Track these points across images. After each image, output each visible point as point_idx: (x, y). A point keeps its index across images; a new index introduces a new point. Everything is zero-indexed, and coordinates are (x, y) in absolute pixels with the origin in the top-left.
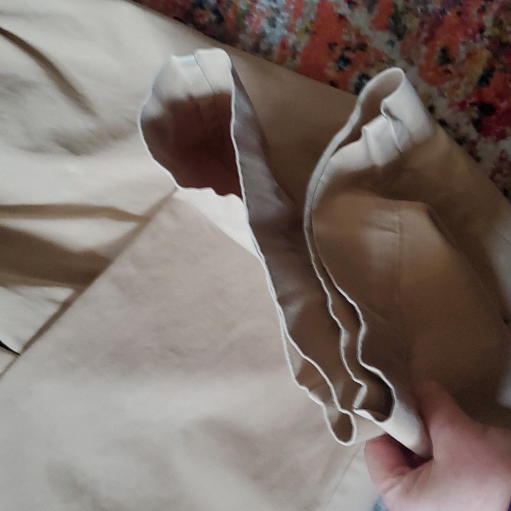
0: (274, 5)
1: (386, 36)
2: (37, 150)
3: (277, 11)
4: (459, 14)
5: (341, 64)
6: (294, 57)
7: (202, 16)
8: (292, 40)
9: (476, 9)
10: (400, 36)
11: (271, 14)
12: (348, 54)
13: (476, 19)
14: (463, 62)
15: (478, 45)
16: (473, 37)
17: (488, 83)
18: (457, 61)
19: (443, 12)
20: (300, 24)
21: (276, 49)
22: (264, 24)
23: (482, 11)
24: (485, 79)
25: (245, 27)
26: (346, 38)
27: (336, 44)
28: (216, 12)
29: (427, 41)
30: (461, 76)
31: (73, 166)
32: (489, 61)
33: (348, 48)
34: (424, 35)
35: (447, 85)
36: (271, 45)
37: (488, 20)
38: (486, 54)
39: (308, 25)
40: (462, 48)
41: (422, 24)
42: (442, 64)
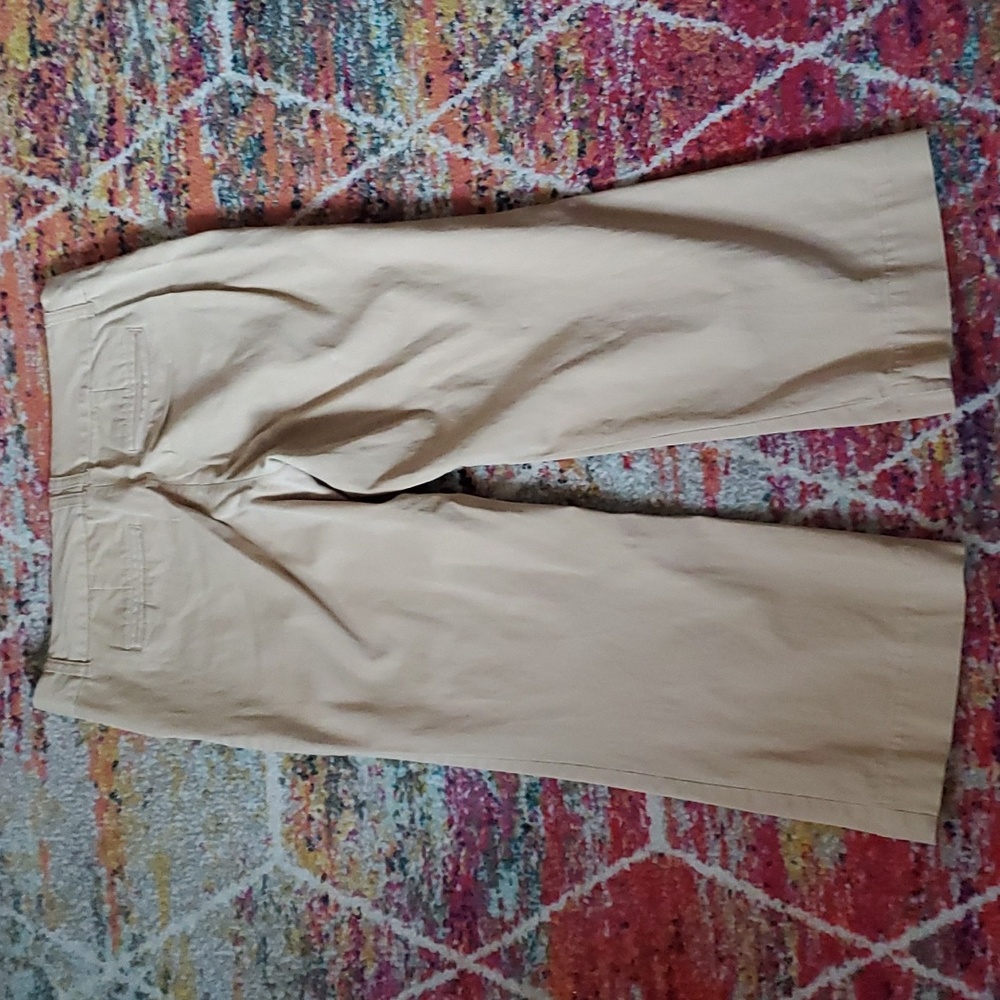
0: (418, 175)
1: (502, 156)
2: (307, 357)
3: (421, 178)
4: (543, 114)
5: (480, 193)
6: (447, 205)
7: (373, 209)
8: (440, 192)
9: (554, 104)
10: (512, 152)
11: (418, 183)
12: (482, 183)
13: (557, 112)
14: (562, 147)
15: (566, 130)
16: (560, 125)
17: (584, 153)
18: (557, 148)
19: (532, 119)
20: (440, 179)
21: (432, 205)
22: (418, 193)
23: (559, 103)
24: (581, 152)
25: (404, 201)
26: (475, 173)
27: (470, 181)
28: (380, 201)
29: (530, 146)
30: (564, 158)
31: (334, 356)
32: (579, 137)
33: (480, 179)
34: (527, 142)
35: (558, 170)
36: (427, 205)
37: (565, 108)
38: (575, 133)
39: (446, 177)
40: (557, 138)
41: (522, 136)
42: (548, 156)
